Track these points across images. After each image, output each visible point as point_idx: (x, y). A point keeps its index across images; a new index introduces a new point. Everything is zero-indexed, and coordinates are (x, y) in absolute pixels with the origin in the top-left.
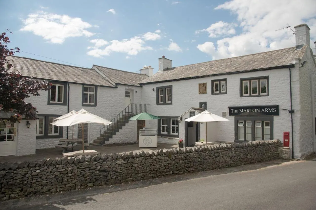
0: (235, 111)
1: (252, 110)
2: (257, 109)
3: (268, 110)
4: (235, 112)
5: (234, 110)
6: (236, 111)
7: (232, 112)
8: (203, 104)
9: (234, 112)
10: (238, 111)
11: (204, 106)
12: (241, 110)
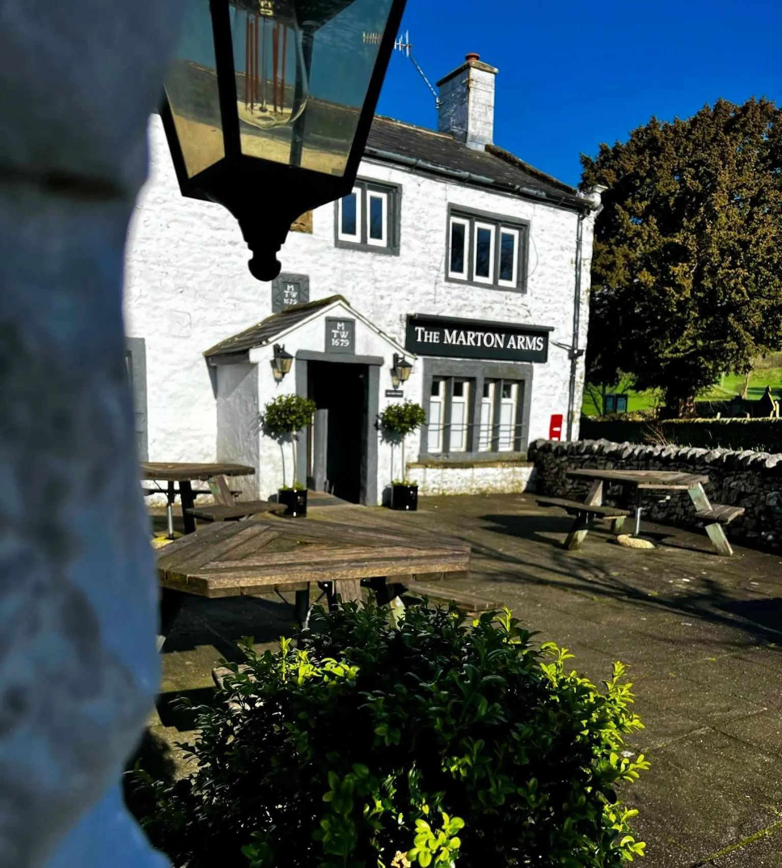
0: (431, 337)
1: (482, 338)
2: (497, 335)
3: (525, 343)
4: (428, 339)
5: (426, 330)
6: (433, 337)
7: (419, 340)
8: (290, 284)
9: (426, 340)
10: (440, 339)
11: (294, 295)
12: (450, 334)
